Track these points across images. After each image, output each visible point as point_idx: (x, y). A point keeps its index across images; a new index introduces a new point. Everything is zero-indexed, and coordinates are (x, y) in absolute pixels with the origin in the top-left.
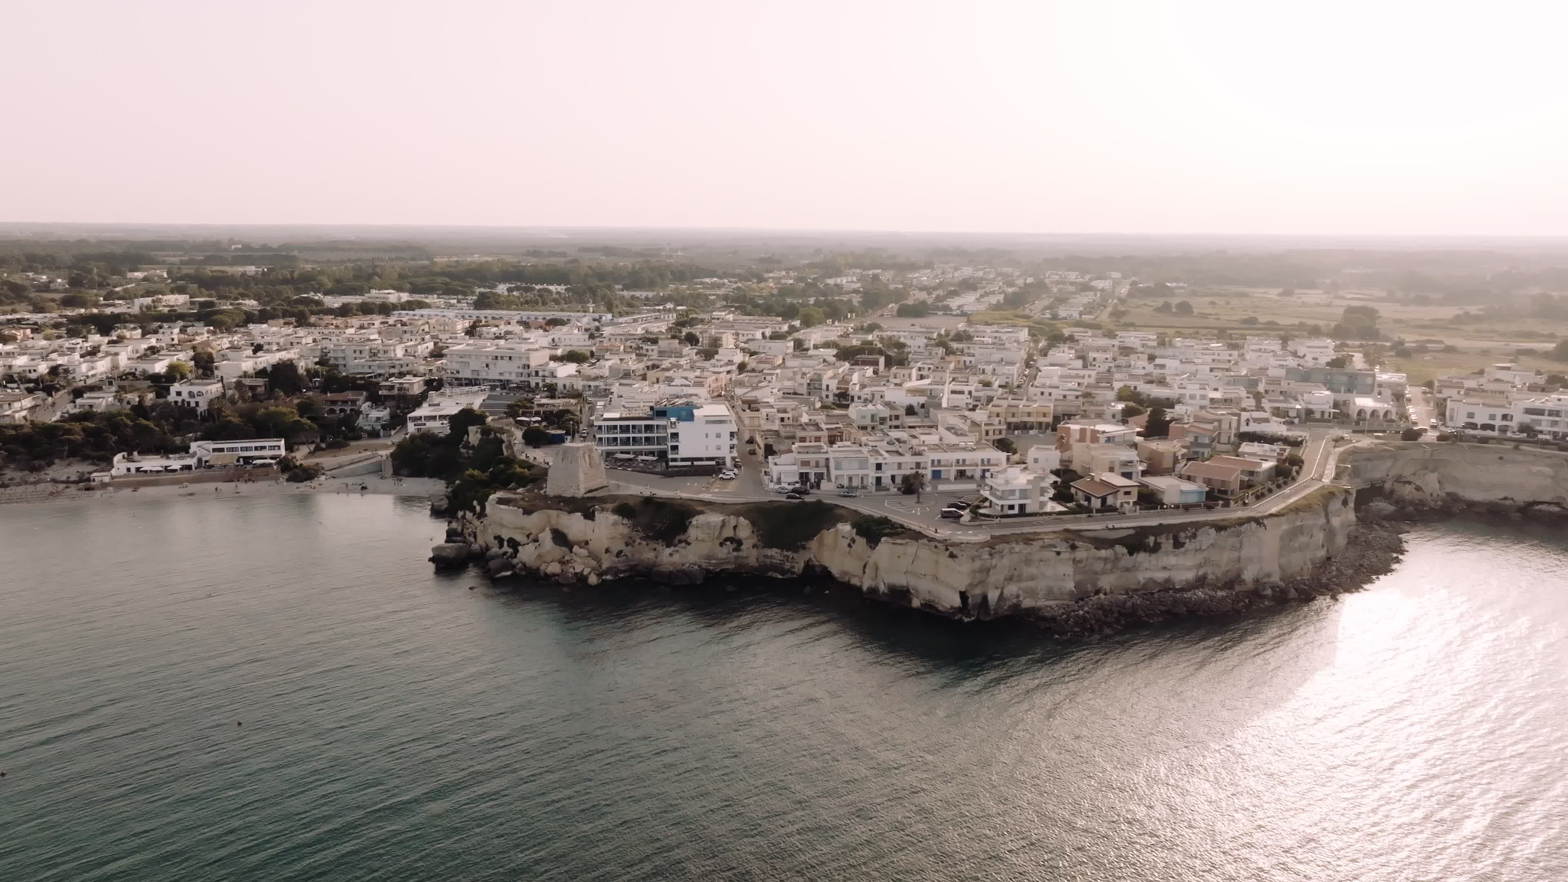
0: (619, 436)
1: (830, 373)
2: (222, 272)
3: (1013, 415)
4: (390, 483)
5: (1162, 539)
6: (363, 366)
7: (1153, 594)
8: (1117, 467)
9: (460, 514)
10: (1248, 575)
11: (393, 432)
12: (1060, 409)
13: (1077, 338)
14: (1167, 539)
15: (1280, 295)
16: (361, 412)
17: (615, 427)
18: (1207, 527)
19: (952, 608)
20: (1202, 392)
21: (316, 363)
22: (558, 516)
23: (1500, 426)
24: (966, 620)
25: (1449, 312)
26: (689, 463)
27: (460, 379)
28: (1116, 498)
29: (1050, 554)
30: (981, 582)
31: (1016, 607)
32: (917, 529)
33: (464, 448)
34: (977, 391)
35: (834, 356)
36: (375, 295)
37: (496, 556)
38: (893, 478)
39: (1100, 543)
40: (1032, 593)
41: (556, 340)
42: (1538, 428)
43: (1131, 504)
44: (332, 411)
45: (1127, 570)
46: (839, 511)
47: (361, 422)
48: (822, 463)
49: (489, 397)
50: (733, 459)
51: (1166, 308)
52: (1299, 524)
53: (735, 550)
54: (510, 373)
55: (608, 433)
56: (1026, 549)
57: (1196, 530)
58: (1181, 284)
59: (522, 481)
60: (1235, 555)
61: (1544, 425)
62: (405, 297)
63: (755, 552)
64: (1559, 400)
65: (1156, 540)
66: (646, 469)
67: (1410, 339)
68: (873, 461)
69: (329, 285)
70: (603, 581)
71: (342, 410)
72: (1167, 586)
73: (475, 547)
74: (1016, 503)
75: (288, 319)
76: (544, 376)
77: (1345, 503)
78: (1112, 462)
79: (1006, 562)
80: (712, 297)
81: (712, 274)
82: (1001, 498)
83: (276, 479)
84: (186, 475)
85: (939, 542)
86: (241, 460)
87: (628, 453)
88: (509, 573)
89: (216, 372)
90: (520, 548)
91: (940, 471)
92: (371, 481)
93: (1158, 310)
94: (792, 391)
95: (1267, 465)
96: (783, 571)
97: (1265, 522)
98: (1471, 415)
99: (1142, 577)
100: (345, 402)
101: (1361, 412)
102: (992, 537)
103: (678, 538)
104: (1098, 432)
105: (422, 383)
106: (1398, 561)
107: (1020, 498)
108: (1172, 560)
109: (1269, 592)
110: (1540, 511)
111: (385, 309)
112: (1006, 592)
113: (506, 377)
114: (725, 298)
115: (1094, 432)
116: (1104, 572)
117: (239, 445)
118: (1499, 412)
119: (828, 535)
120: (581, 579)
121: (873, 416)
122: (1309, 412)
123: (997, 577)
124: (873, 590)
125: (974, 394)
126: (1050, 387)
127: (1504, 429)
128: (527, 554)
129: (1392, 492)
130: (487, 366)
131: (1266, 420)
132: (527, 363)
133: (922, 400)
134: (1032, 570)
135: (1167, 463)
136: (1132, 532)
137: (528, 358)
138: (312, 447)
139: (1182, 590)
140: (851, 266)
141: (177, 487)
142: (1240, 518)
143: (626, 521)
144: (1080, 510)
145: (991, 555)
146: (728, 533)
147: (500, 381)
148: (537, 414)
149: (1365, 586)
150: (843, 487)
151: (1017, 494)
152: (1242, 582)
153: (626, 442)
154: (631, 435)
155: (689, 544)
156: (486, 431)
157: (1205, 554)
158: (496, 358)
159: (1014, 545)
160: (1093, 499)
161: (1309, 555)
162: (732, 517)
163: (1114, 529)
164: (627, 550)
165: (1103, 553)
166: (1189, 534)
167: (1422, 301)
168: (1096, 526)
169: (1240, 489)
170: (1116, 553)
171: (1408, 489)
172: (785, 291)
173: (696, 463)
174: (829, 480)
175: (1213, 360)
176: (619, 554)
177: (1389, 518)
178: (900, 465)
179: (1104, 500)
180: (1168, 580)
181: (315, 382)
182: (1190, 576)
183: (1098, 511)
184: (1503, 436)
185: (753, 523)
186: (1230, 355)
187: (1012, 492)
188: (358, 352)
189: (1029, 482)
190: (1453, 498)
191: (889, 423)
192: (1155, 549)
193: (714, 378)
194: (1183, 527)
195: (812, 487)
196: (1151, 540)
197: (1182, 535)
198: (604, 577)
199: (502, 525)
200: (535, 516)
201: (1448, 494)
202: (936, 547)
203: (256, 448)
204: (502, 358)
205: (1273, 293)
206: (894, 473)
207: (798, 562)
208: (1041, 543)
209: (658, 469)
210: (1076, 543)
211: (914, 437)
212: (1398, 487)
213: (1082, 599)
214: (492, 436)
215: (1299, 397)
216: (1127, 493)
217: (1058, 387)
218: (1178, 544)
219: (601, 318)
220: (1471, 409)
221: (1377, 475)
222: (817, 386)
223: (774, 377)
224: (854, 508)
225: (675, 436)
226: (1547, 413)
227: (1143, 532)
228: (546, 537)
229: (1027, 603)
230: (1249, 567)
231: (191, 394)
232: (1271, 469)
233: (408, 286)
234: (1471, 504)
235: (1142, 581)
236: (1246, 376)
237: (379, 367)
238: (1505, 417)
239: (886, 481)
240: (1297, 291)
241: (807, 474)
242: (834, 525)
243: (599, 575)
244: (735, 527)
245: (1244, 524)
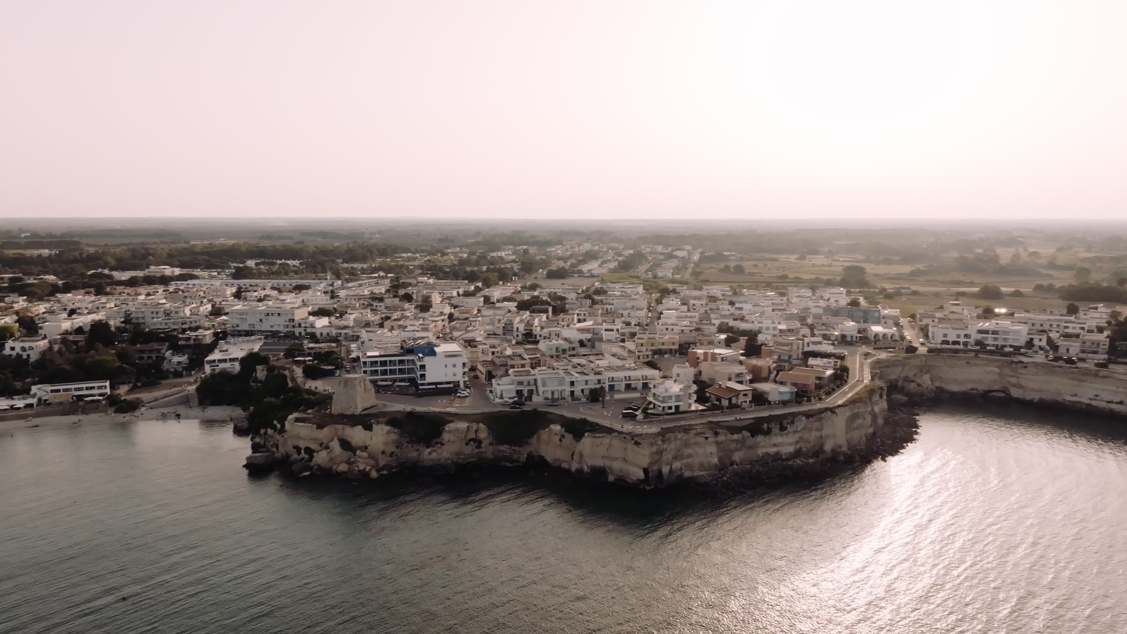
0: (379, 368)
1: (518, 319)
2: (20, 254)
3: (652, 345)
4: (197, 411)
5: (773, 425)
6: (161, 324)
7: (768, 463)
8: (733, 377)
9: (263, 431)
10: (828, 447)
11: (193, 373)
12: (683, 339)
13: (678, 291)
14: (776, 424)
15: (797, 259)
16: (165, 358)
17: (376, 362)
18: (801, 416)
19: (638, 480)
20: (774, 325)
21: (122, 322)
22: (343, 429)
23: (963, 342)
24: (648, 488)
25: (907, 269)
26: (434, 386)
27: (239, 331)
28: (737, 398)
29: (701, 439)
30: (657, 461)
31: (681, 476)
32: (609, 426)
33: (253, 382)
34: (622, 329)
35: (516, 307)
36: (153, 270)
37: (296, 461)
38: (582, 391)
39: (733, 430)
40: (689, 467)
41: (305, 300)
42: (986, 342)
43: (748, 402)
44: (142, 358)
45: (751, 447)
46: (550, 416)
47: (165, 366)
48: (532, 382)
49: (265, 344)
50: (465, 382)
51: (726, 269)
52: (856, 411)
53: (476, 448)
54: (279, 325)
55: (371, 366)
56: (686, 437)
57: (794, 418)
58: (733, 253)
59: (310, 405)
60: (818, 434)
61: (990, 340)
62: (177, 271)
63: (491, 448)
64: (997, 324)
65: (768, 426)
66: (402, 392)
67: (890, 287)
68: (568, 379)
69: (113, 262)
70: (382, 475)
71: (149, 357)
72: (777, 457)
73: (278, 455)
74: (673, 404)
75: (87, 290)
76: (305, 327)
77: (881, 396)
78: (730, 374)
79: (672, 446)
80: (411, 267)
81: (407, 251)
82: (663, 402)
83: (105, 411)
84: (29, 412)
85: (626, 434)
86: (74, 398)
87: (386, 380)
88: (308, 473)
89: (40, 331)
90: (315, 454)
91: (613, 385)
92: (181, 410)
93: (721, 270)
94: (492, 333)
95: (829, 372)
96: (512, 461)
97: (836, 410)
98: (945, 335)
99: (760, 451)
100: (151, 351)
101: (876, 335)
102: (662, 429)
103: (435, 441)
104: (716, 354)
105: (212, 335)
106: (916, 433)
107: (676, 401)
108: (779, 439)
109: (842, 458)
110: (994, 396)
111: (165, 280)
112: (673, 467)
113: (276, 328)
114: (421, 267)
115: (714, 355)
116: (736, 450)
117: (73, 387)
118: (962, 333)
119: (544, 434)
120: (364, 474)
121: (557, 348)
122: (843, 336)
123: (667, 457)
124: (580, 471)
125: (621, 331)
126: (673, 325)
127: (966, 344)
128: (321, 458)
129: (903, 387)
130: (261, 320)
131: (820, 343)
132: (292, 318)
133: (589, 336)
134: (690, 451)
135: (765, 374)
136: (752, 421)
137: (293, 314)
138: (131, 385)
139: (787, 459)
140: (507, 244)
141: (23, 421)
142: (820, 409)
143: (396, 430)
144: (714, 408)
145: (663, 441)
146: (471, 435)
147: (271, 331)
148: (309, 355)
149: (901, 451)
150: (548, 399)
151: (674, 398)
152: (824, 452)
153: (384, 373)
154: (388, 368)
155: (443, 445)
156: (271, 369)
157: (800, 434)
158: (268, 314)
159: (677, 434)
160: (723, 400)
161: (863, 432)
162: (474, 423)
163: (741, 419)
164: (397, 451)
165: (736, 437)
166: (789, 421)
167: (888, 262)
168: (729, 418)
169: (815, 389)
170: (743, 436)
171: (913, 385)
172: (463, 262)
173: (439, 386)
174: (538, 394)
175: (772, 304)
176: (391, 455)
177: (905, 405)
178: (587, 382)
179: (730, 400)
180: (777, 453)
181: (124, 336)
182: (791, 449)
183: (727, 408)
184: (966, 349)
185: (489, 428)
186: (782, 300)
187: (670, 397)
188: (155, 313)
189: (681, 390)
190: (940, 390)
191: (569, 353)
192: (768, 432)
193: (434, 325)
194: (785, 416)
195: (526, 400)
196: (765, 426)
197: (785, 422)
198: (381, 472)
199: (299, 438)
200: (326, 429)
201: (936, 387)
202: (625, 438)
203: (87, 389)
204: (272, 314)
205: (793, 258)
206: (583, 388)
207: (523, 453)
208: (695, 431)
209: (411, 392)
210: (718, 430)
211: (591, 362)
212: (906, 384)
213: (723, 469)
214: (276, 372)
215: (835, 326)
216: (745, 395)
217: (677, 325)
218: (783, 428)
219: (333, 283)
220: (946, 331)
221: (893, 377)
222: (509, 328)
223: (477, 323)
224: (561, 414)
225: (423, 367)
226: (990, 332)
227: (760, 420)
228: (335, 445)
229: (687, 474)
230: (828, 442)
231: (23, 349)
232: (831, 375)
233: (177, 263)
234: (952, 394)
235: (760, 455)
236: (797, 313)
237: (174, 324)
238: (966, 336)
239: (578, 393)
240: (808, 256)
241: (521, 391)
242: (548, 426)
243: (378, 471)
244: (476, 431)
245: (823, 413)
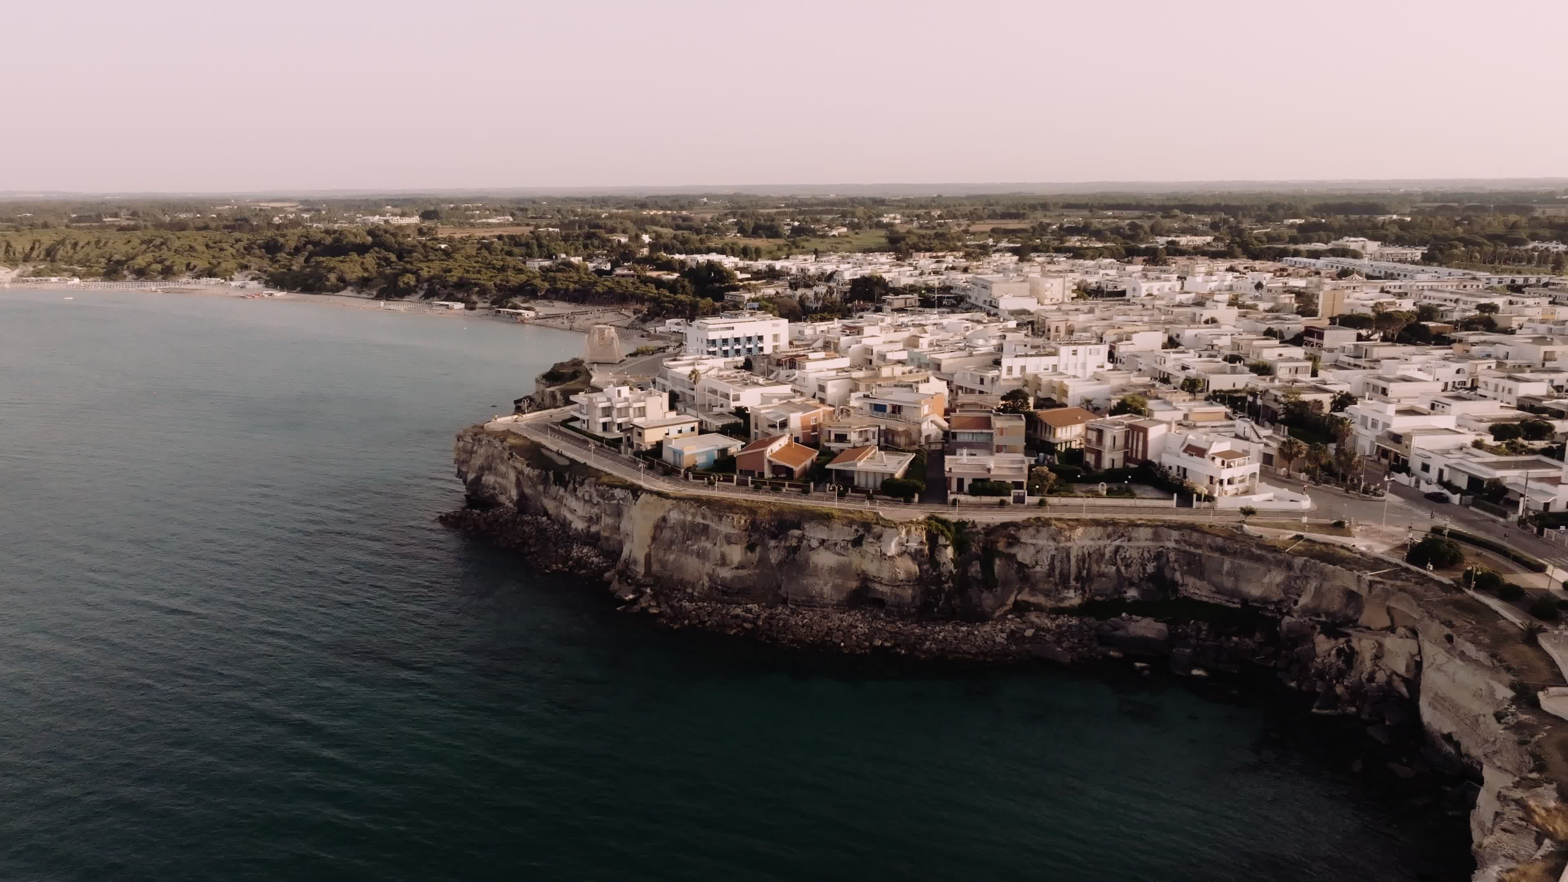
5: (571, 478)
29: (506, 457)
40: (504, 490)
45: (554, 499)
52: (702, 521)
56: (500, 447)
57: (586, 477)
60: (610, 522)
99: (562, 512)
112: (484, 479)
116: (541, 494)
123: (478, 462)
134: (504, 469)
136: (568, 463)
142: (623, 482)
143: (544, 381)
157: (596, 510)
159: (491, 439)
165: (530, 471)
166: (581, 477)
170: (546, 477)
180: (570, 524)
182: (580, 526)
218: (575, 488)
227: (573, 465)
229: (502, 499)
230: (627, 544)
245: (616, 487)
